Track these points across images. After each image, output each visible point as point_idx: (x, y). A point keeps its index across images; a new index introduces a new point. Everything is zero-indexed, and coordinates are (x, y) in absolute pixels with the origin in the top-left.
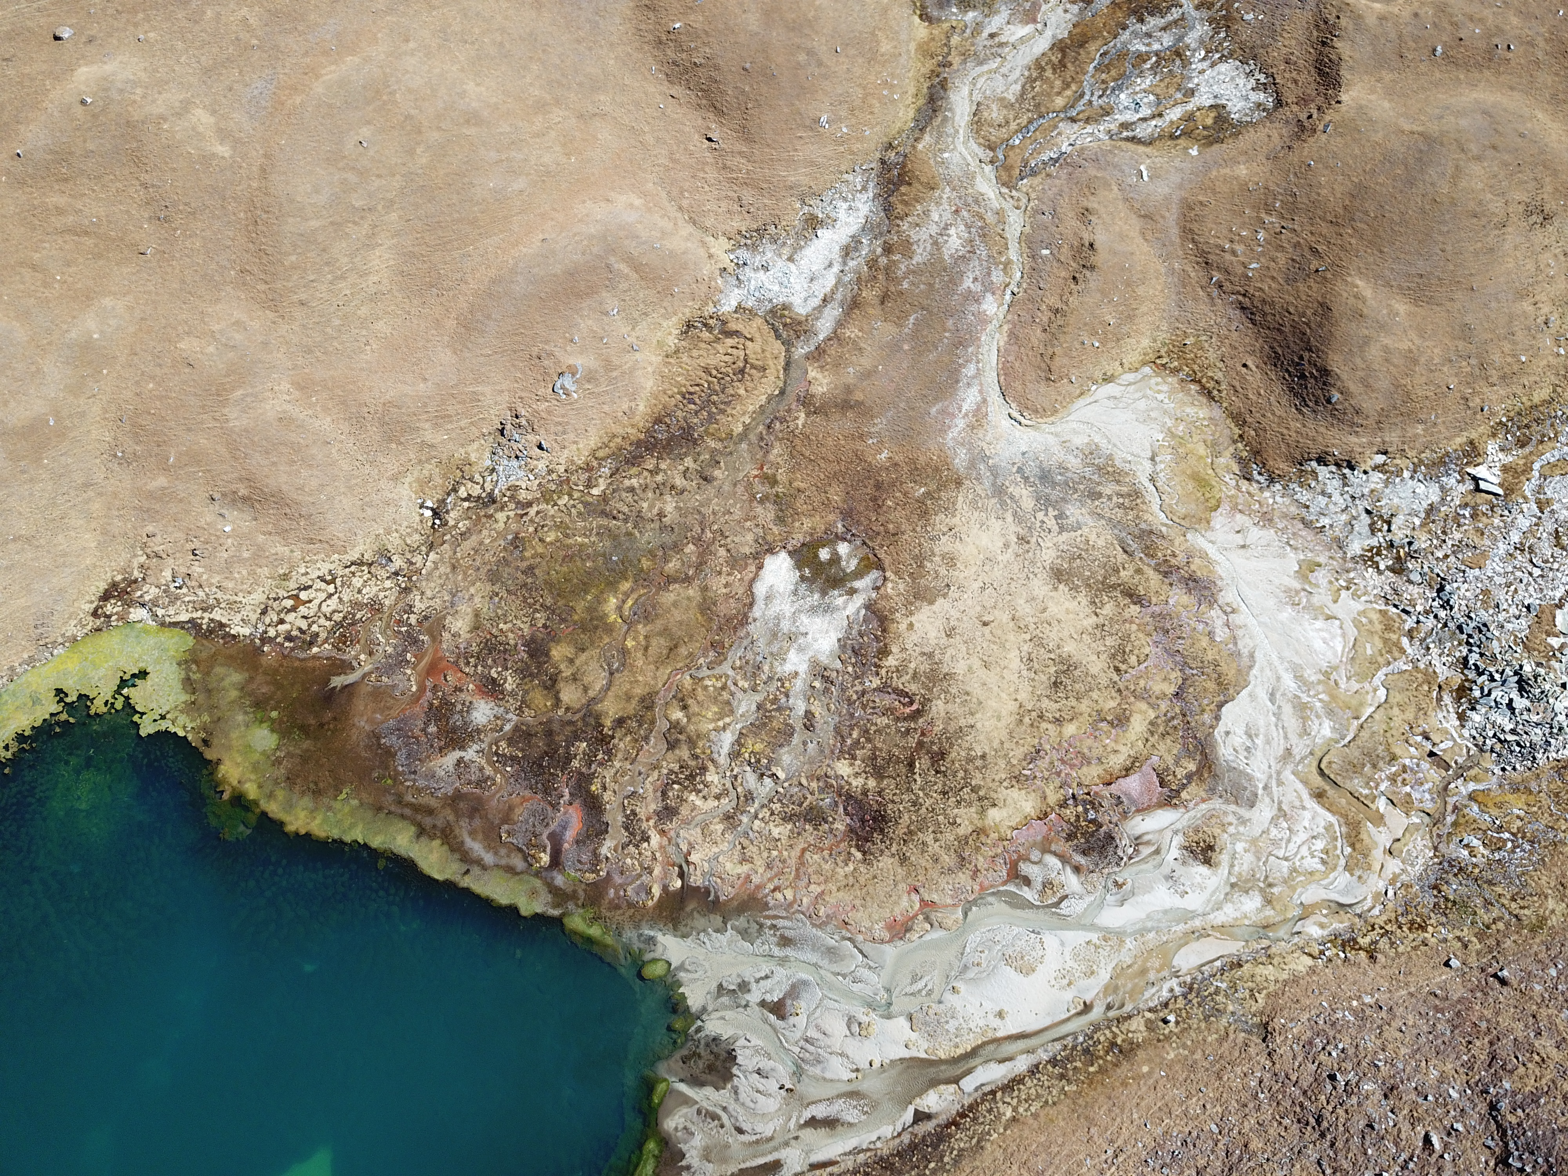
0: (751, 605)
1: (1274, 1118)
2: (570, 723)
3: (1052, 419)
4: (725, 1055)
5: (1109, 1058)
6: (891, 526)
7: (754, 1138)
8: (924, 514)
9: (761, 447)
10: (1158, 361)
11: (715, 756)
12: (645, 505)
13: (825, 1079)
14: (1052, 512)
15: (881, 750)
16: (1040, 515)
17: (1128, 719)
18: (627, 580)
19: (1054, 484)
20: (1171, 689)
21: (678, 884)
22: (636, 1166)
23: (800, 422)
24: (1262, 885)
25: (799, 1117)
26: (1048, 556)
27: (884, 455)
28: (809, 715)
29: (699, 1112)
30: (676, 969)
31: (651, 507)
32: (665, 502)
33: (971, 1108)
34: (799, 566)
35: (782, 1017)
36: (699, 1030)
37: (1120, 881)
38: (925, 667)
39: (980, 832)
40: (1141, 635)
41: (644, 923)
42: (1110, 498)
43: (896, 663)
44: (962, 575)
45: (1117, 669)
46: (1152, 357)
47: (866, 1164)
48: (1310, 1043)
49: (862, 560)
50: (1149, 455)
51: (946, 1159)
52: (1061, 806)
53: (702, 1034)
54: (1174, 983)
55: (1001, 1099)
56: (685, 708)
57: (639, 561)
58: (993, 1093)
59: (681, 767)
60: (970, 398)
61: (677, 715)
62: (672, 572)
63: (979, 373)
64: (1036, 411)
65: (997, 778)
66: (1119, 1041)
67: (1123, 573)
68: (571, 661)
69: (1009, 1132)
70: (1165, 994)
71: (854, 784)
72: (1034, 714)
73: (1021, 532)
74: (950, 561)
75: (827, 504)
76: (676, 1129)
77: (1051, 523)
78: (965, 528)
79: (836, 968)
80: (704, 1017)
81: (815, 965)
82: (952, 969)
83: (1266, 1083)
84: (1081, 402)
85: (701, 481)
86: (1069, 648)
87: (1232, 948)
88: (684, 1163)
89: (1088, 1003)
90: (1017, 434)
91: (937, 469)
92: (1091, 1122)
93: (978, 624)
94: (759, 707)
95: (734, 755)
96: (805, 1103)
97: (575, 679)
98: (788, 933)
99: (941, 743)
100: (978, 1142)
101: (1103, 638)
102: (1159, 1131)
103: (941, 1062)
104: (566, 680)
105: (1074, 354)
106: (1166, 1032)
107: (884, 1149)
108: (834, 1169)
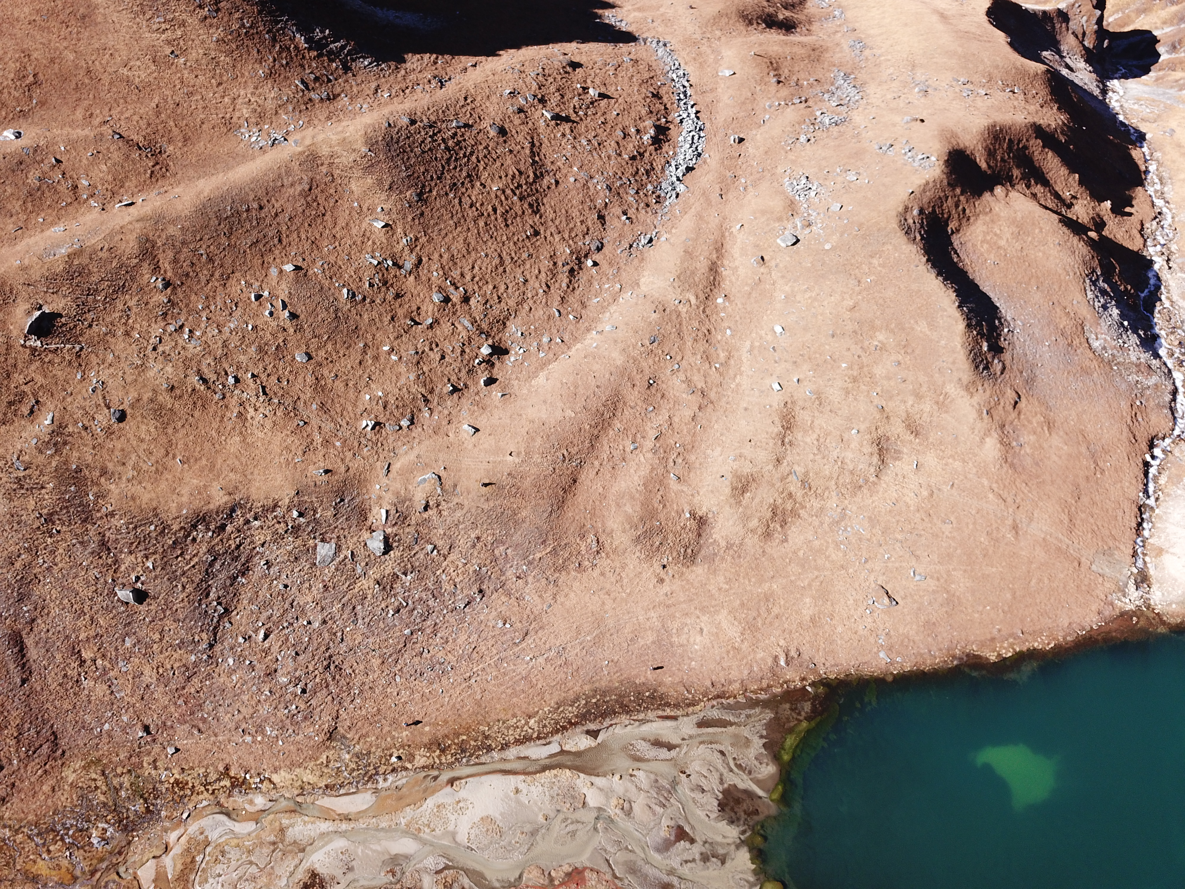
4: (726, 809)
5: (450, 742)
7: (713, 746)
13: (656, 774)
24: (280, 846)
25: (679, 753)
29: (750, 772)
30: (755, 885)
33: (557, 731)
35: (680, 827)
36: (743, 832)
37: (390, 876)
47: (638, 711)
48: (305, 718)
51: (584, 702)
53: (742, 828)
54: (381, 784)
55: (534, 732)
58: (538, 738)
66: (438, 752)
69: (536, 709)
70: (391, 778)
76: (767, 765)
79: (632, 857)
80: (738, 841)
81: (648, 863)
82: (543, 835)
83: (349, 699)
87: (327, 802)
88: (764, 741)
89: (449, 786)
92: (478, 703)
96: (673, 762)
100: (559, 708)
102: (435, 686)
103: (570, 768)
106: (401, 751)
107: (624, 719)
108: (660, 713)
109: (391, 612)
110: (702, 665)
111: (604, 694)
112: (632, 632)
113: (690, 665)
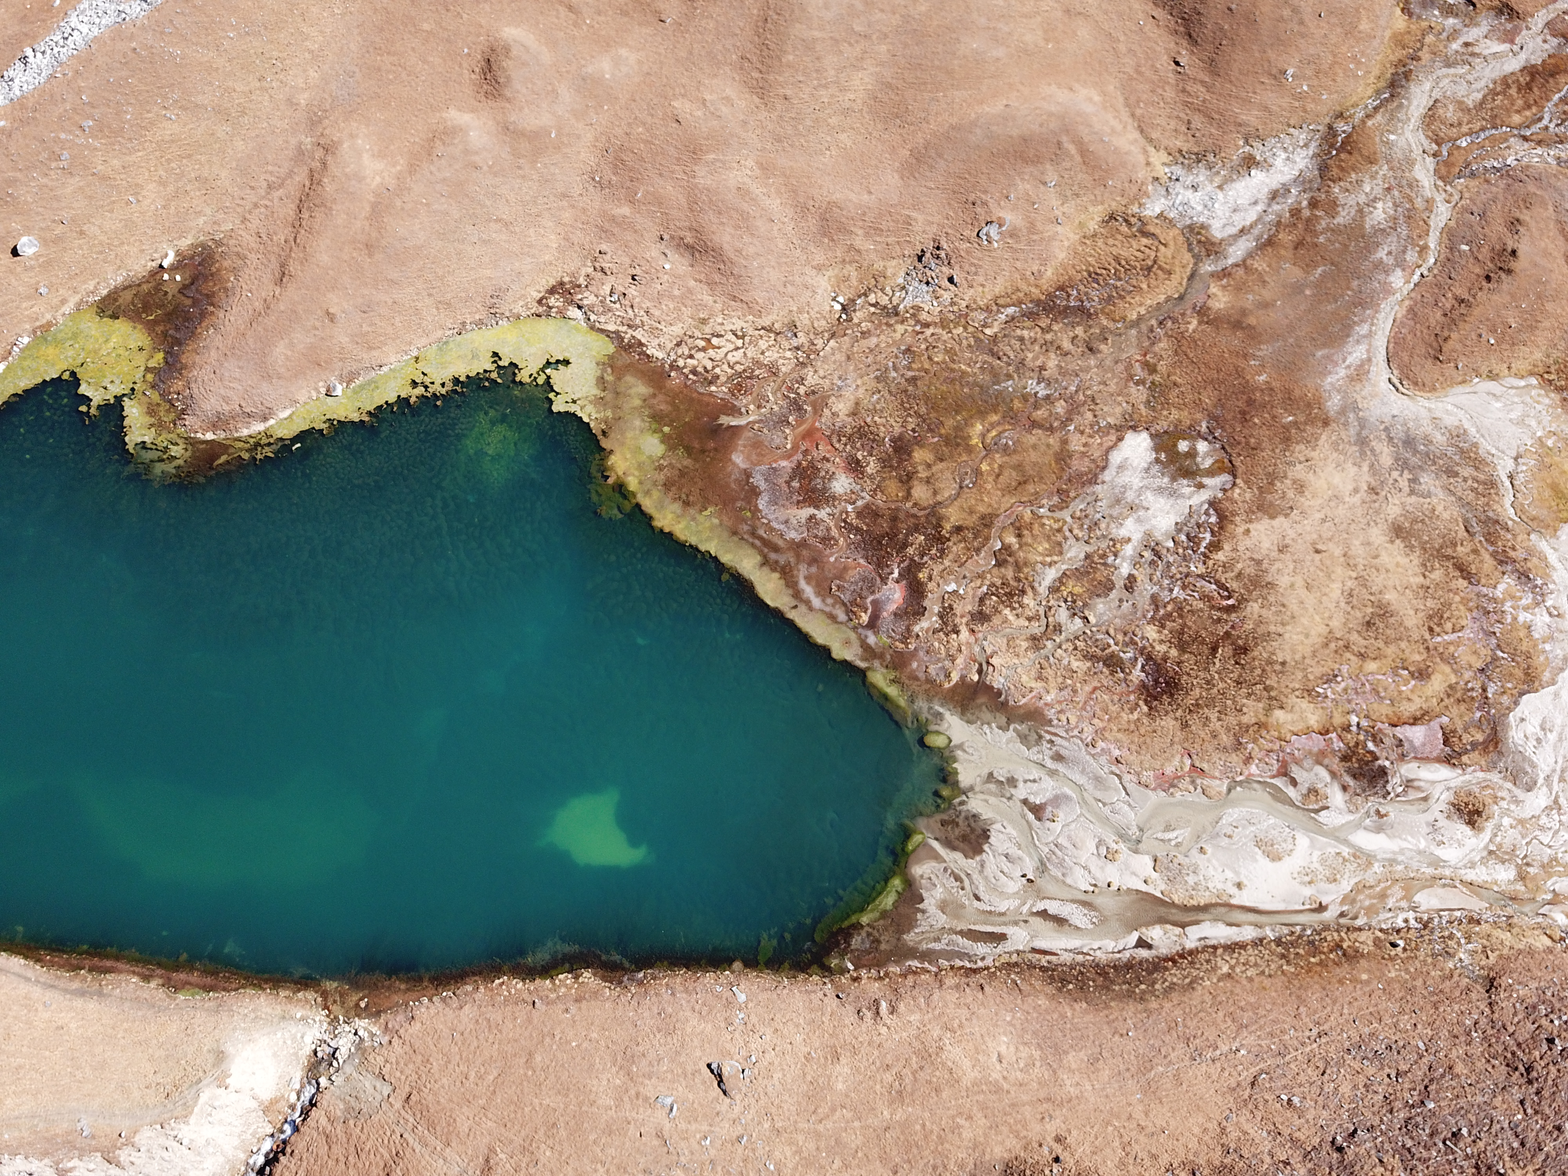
0: (1104, 468)
1: (1483, 1055)
2: (914, 516)
3: (1429, 395)
4: (980, 831)
5: (1331, 956)
6: (1253, 440)
7: (988, 908)
8: (1287, 440)
9: (1149, 338)
10: (1546, 376)
11: (1036, 585)
12: (1030, 355)
13: (1064, 882)
14: (1407, 475)
15: (1190, 628)
16: (1395, 474)
17: (1429, 676)
18: (996, 413)
19: (1415, 452)
20: (1479, 664)
21: (976, 678)
22: (880, 893)
23: (1191, 327)
24: (1520, 862)
25: (1033, 905)
26: (1393, 510)
27: (1263, 378)
28: (1131, 579)
29: (945, 870)
30: (955, 746)
31: (1035, 358)
32: (1049, 358)
33: (1191, 953)
34: (1157, 449)
35: (1039, 819)
36: (962, 803)
37: (1383, 812)
38: (1251, 571)
39: (1260, 725)
40: (1462, 607)
41: (936, 700)
42: (1465, 480)
43: (1223, 558)
44: (1307, 503)
45: (1431, 630)
46: (1541, 370)
47: (1083, 965)
48: (1534, 1007)
49: (1216, 461)
50: (1514, 454)
51: (1157, 986)
52: (1344, 729)
53: (964, 808)
54: (1411, 915)
55: (1221, 956)
56: (1019, 536)
57: (1012, 401)
58: (1215, 948)
59: (1003, 584)
60: (1356, 354)
61: (1011, 540)
62: (1037, 419)
63: (1370, 335)
64: (1416, 384)
65: (1291, 686)
66: (1345, 945)
67: (1459, 548)
68: (929, 466)
69: (1221, 984)
70: (1400, 922)
71: (1158, 648)
72: (1341, 643)
73: (1373, 483)
74: (1300, 487)
75: (1198, 403)
76: (922, 876)
77: (1404, 484)
78: (1321, 464)
79: (1099, 795)
80: (970, 794)
81: (1081, 786)
82: (1204, 831)
83: (1482, 1025)
84: (1460, 389)
85: (1086, 350)
86: (1390, 596)
87: (1476, 905)
88: (921, 906)
89: (1324, 904)
90: (1393, 398)
91: (1309, 405)
92: (1301, 1001)
93: (1311, 550)
94: (1088, 556)
95: (1054, 590)
96: (1042, 895)
97: (928, 482)
98: (1063, 752)
99: (1247, 640)
100: (1191, 982)
101: (1425, 598)
102: (1367, 1030)
103: (1173, 905)
104: (921, 480)
105: (1468, 343)
106: (1393, 953)
107: (1102, 957)
108: (1053, 958)
109: (1464, 1131)
110: (996, 1014)
111: (1130, 994)
112: (1098, 1070)
113: (1013, 1017)
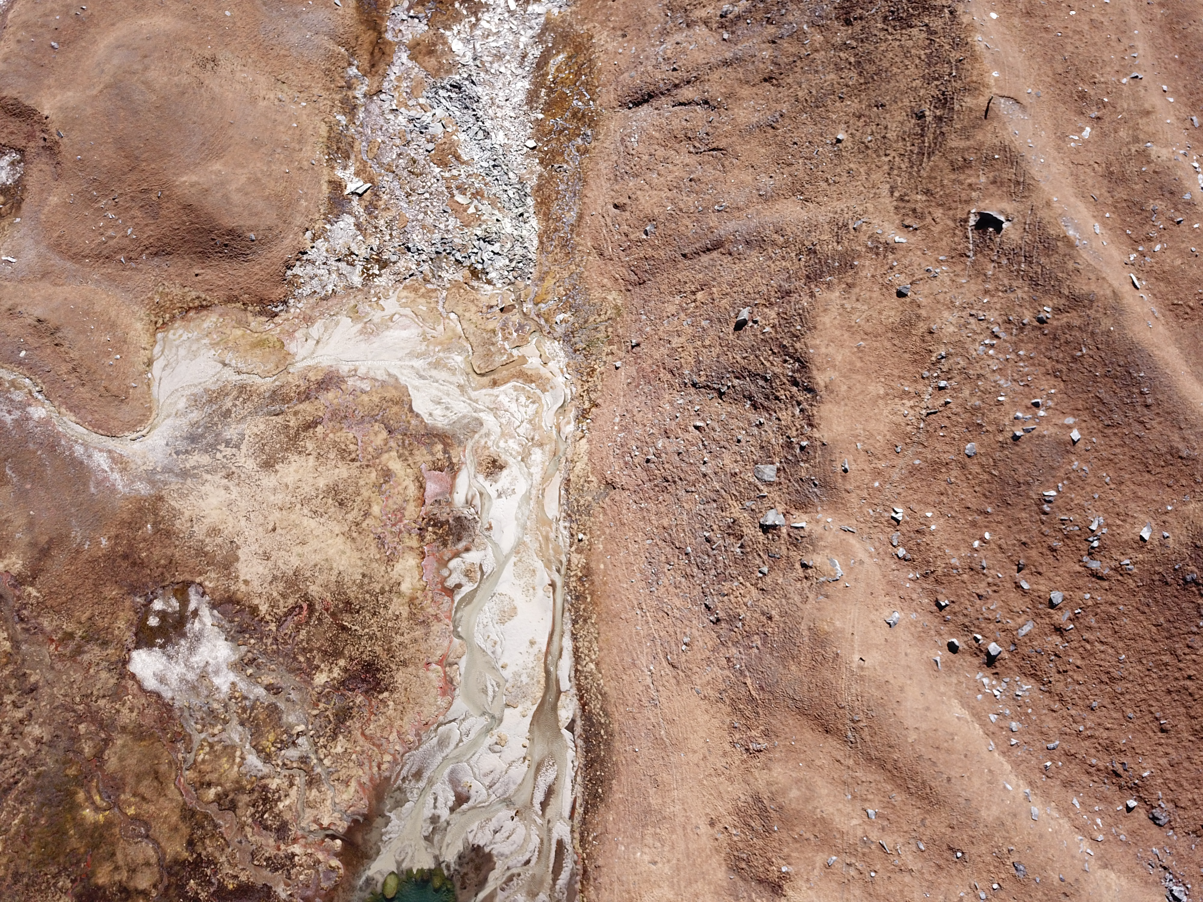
0: (159, 696)
1: (656, 505)
2: (167, 888)
3: (154, 413)
5: (587, 586)
6: (162, 562)
8: (168, 534)
9: (35, 633)
10: (158, 325)
11: (260, 774)
12: (22, 751)
13: (520, 784)
14: (222, 447)
15: (322, 645)
16: (219, 456)
17: (389, 470)
18: (76, 793)
19: (202, 436)
20: (384, 434)
21: (339, 842)
23: (34, 593)
26: (251, 465)
27: (104, 542)
28: (269, 688)
30: (398, 869)
31: (26, 747)
32: (30, 733)
33: (579, 690)
34: (150, 645)
38: (281, 586)
39: (412, 601)
40: (339, 434)
41: (353, 882)
42: (235, 405)
43: (267, 605)
44: (230, 529)
45: (353, 460)
46: (152, 328)
47: (584, 778)
48: (626, 463)
49: (175, 595)
50: (221, 365)
51: (603, 721)
52: (422, 540)
55: (582, 667)
56: (209, 785)
57: (67, 776)
58: (577, 670)
59: (253, 806)
60: (101, 460)
61: (212, 793)
62: (93, 751)
64: (141, 422)
65: (383, 573)
66: (580, 574)
67: (291, 424)
68: (117, 868)
69: (603, 671)
70: (566, 533)
71: (336, 675)
72: (353, 528)
73: (223, 474)
74: (214, 531)
75: (114, 602)
77: (229, 451)
78: (197, 510)
81: (444, 759)
83: (637, 499)
84: (154, 389)
85: (31, 695)
86: (322, 483)
87: (557, 480)
90: (150, 441)
91: (140, 509)
92: (617, 615)
93: (272, 534)
94: (242, 724)
95: (267, 758)
97: (134, 871)
99: (340, 600)
100: (601, 694)
101: (327, 458)
102: (638, 575)
103: (544, 697)
104: (130, 878)
105: (115, 374)
106: (587, 543)
107: (580, 761)
108: (579, 801)
109: (707, 534)
110: (619, 858)
111: (607, 743)
112: (663, 782)
113: (622, 844)
